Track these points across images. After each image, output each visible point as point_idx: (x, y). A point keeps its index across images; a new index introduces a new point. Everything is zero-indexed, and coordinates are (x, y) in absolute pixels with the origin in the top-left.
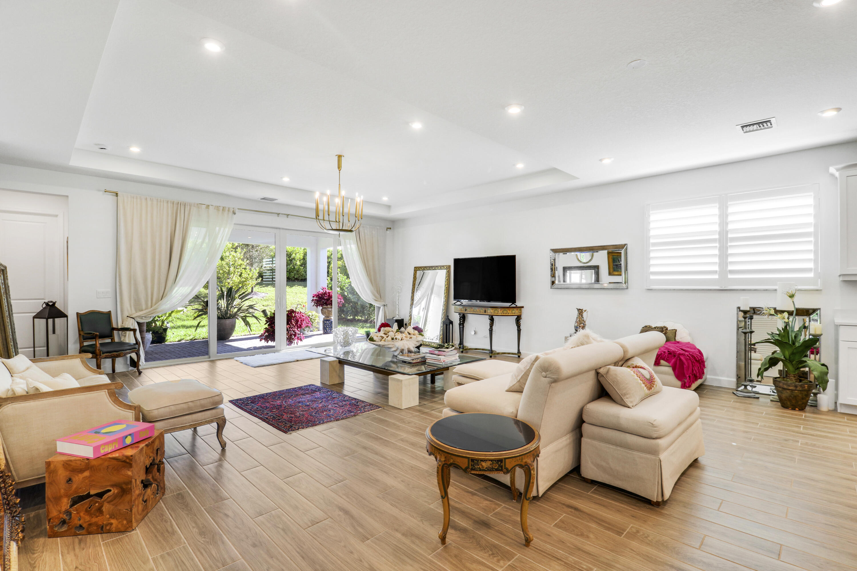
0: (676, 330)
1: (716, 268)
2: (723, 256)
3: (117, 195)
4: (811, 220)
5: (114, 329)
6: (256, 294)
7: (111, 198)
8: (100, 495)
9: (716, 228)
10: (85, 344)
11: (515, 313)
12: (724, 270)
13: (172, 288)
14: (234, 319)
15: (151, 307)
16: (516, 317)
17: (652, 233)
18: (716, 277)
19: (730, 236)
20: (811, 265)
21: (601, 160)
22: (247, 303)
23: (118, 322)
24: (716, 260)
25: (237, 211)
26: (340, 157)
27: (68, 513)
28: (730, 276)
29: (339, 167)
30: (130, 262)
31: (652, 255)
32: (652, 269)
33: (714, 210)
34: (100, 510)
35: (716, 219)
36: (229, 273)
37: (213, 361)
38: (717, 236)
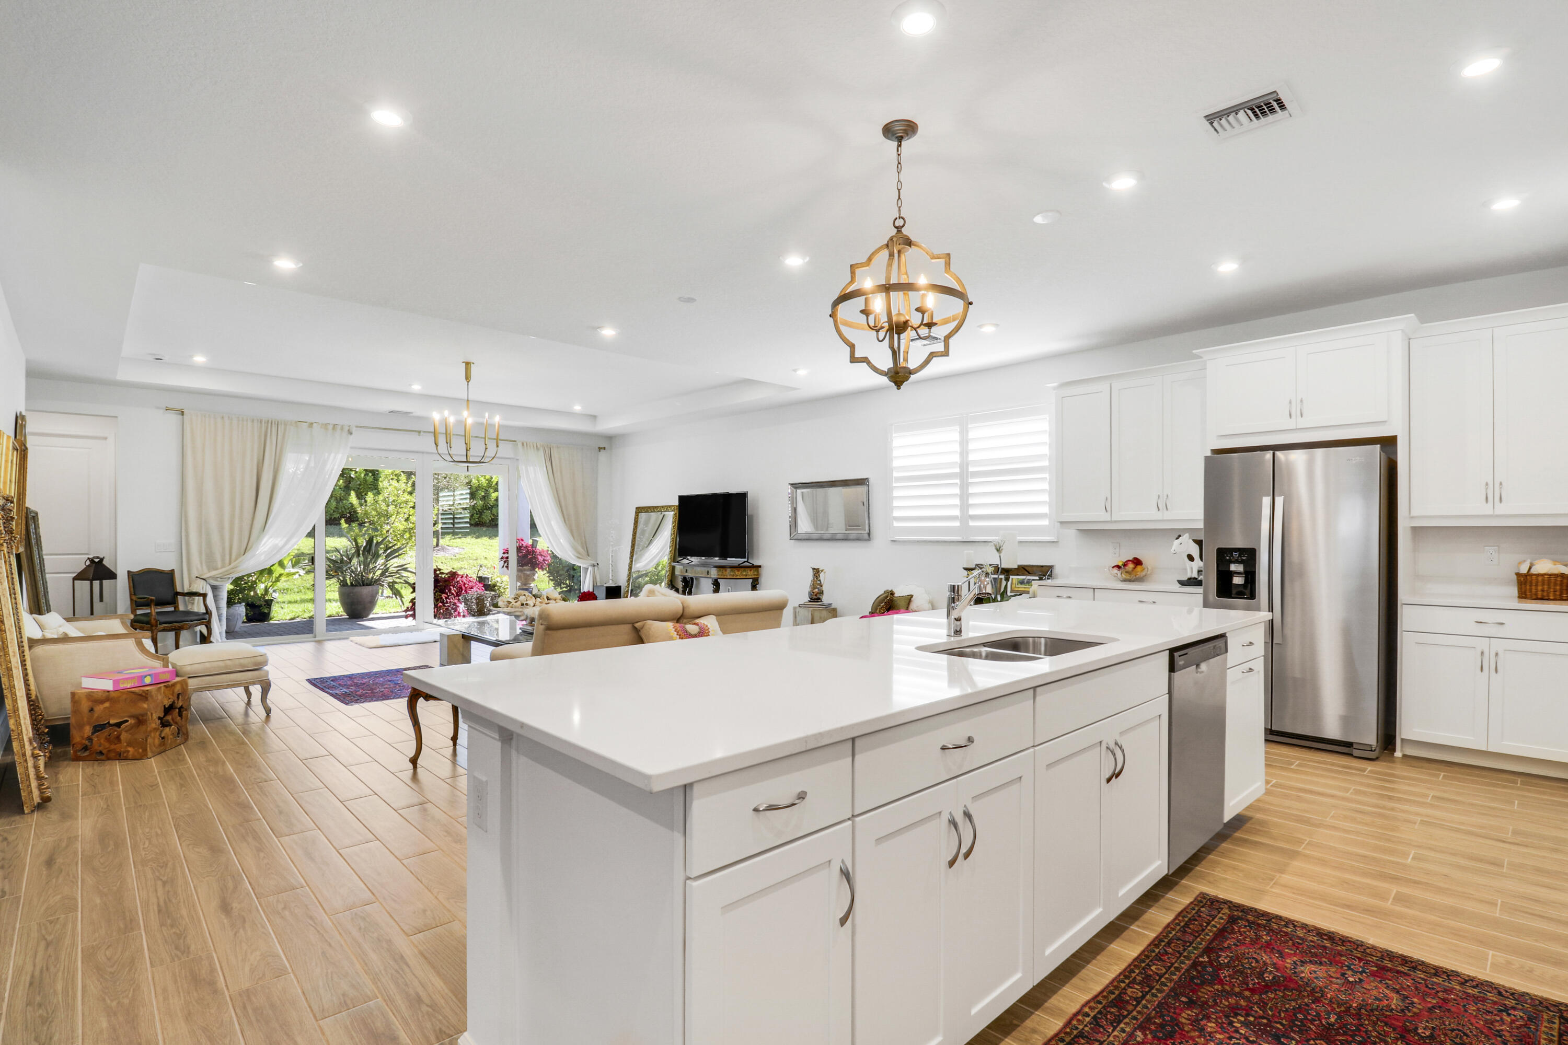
0: (912, 596)
1: (957, 512)
2: (964, 496)
3: (182, 413)
4: (1045, 450)
5: (178, 594)
6: (443, 549)
7: (173, 418)
8: (118, 725)
9: (956, 458)
10: (139, 612)
11: (746, 575)
12: (965, 517)
13: (259, 538)
14: (374, 587)
15: (230, 564)
16: (751, 580)
17: (896, 463)
18: (957, 524)
19: (971, 469)
20: (1045, 510)
21: (795, 370)
22: (394, 563)
23: (183, 584)
24: (957, 501)
25: (354, 430)
26: (468, 364)
27: (90, 739)
28: (971, 523)
29: (468, 377)
30: (200, 504)
31: (896, 493)
32: (896, 514)
33: (953, 434)
34: (118, 738)
35: (957, 447)
36: (387, 516)
37: (319, 642)
38: (957, 470)
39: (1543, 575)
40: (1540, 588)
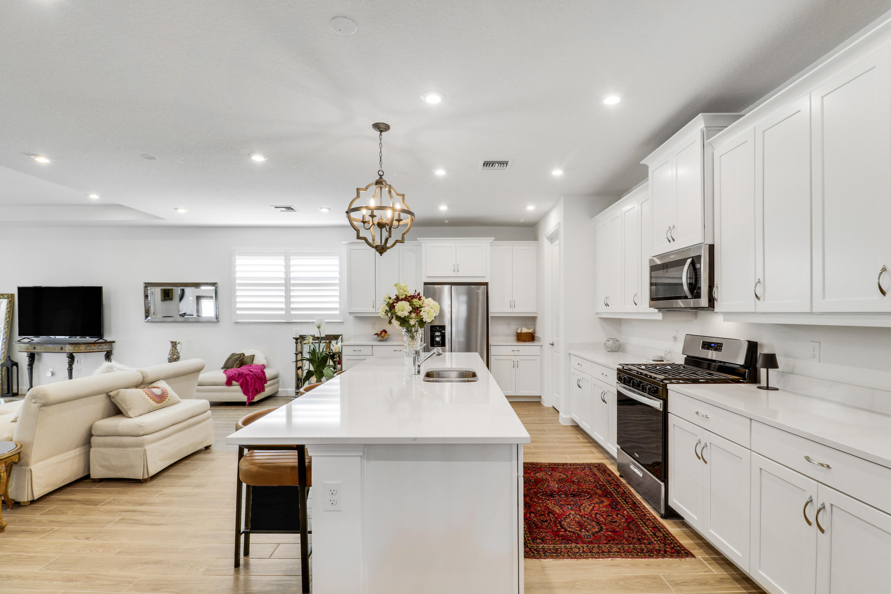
0: (254, 356)
1: (283, 306)
2: (288, 297)
4: (337, 275)
9: (283, 275)
11: (102, 349)
12: (288, 309)
16: (105, 353)
17: (238, 275)
18: (283, 312)
19: (292, 282)
20: (337, 306)
24: (283, 300)
28: (292, 312)
31: (238, 293)
32: (238, 306)
33: (280, 261)
35: (283, 269)
38: (283, 282)
39: (525, 333)
40: (524, 337)
